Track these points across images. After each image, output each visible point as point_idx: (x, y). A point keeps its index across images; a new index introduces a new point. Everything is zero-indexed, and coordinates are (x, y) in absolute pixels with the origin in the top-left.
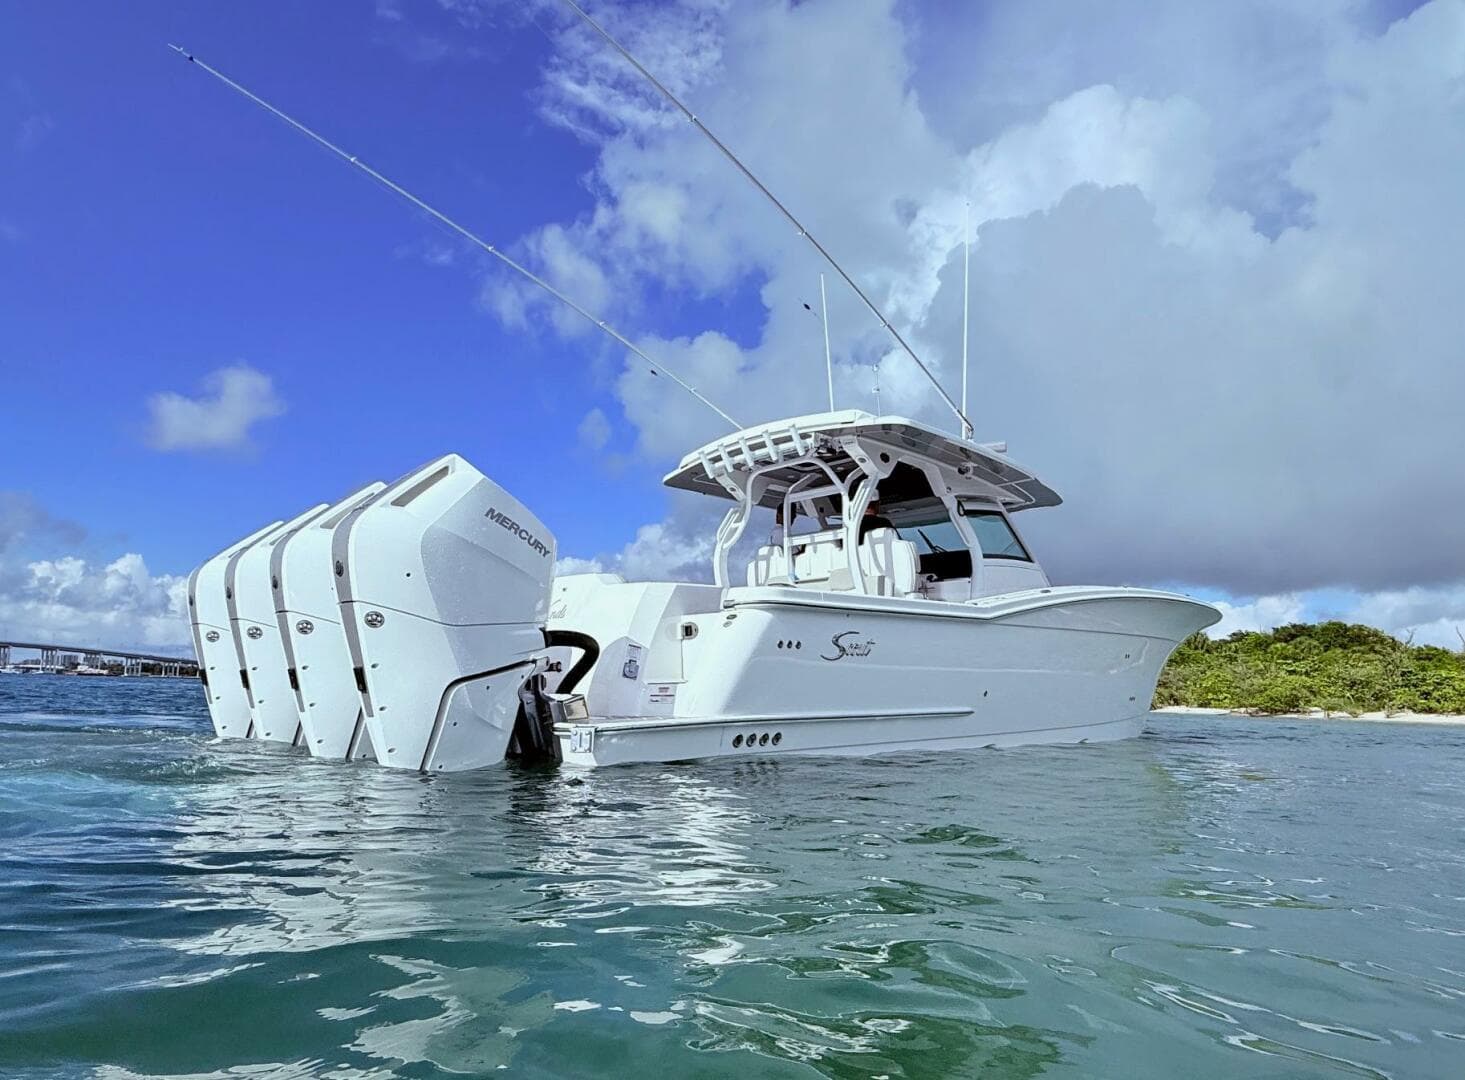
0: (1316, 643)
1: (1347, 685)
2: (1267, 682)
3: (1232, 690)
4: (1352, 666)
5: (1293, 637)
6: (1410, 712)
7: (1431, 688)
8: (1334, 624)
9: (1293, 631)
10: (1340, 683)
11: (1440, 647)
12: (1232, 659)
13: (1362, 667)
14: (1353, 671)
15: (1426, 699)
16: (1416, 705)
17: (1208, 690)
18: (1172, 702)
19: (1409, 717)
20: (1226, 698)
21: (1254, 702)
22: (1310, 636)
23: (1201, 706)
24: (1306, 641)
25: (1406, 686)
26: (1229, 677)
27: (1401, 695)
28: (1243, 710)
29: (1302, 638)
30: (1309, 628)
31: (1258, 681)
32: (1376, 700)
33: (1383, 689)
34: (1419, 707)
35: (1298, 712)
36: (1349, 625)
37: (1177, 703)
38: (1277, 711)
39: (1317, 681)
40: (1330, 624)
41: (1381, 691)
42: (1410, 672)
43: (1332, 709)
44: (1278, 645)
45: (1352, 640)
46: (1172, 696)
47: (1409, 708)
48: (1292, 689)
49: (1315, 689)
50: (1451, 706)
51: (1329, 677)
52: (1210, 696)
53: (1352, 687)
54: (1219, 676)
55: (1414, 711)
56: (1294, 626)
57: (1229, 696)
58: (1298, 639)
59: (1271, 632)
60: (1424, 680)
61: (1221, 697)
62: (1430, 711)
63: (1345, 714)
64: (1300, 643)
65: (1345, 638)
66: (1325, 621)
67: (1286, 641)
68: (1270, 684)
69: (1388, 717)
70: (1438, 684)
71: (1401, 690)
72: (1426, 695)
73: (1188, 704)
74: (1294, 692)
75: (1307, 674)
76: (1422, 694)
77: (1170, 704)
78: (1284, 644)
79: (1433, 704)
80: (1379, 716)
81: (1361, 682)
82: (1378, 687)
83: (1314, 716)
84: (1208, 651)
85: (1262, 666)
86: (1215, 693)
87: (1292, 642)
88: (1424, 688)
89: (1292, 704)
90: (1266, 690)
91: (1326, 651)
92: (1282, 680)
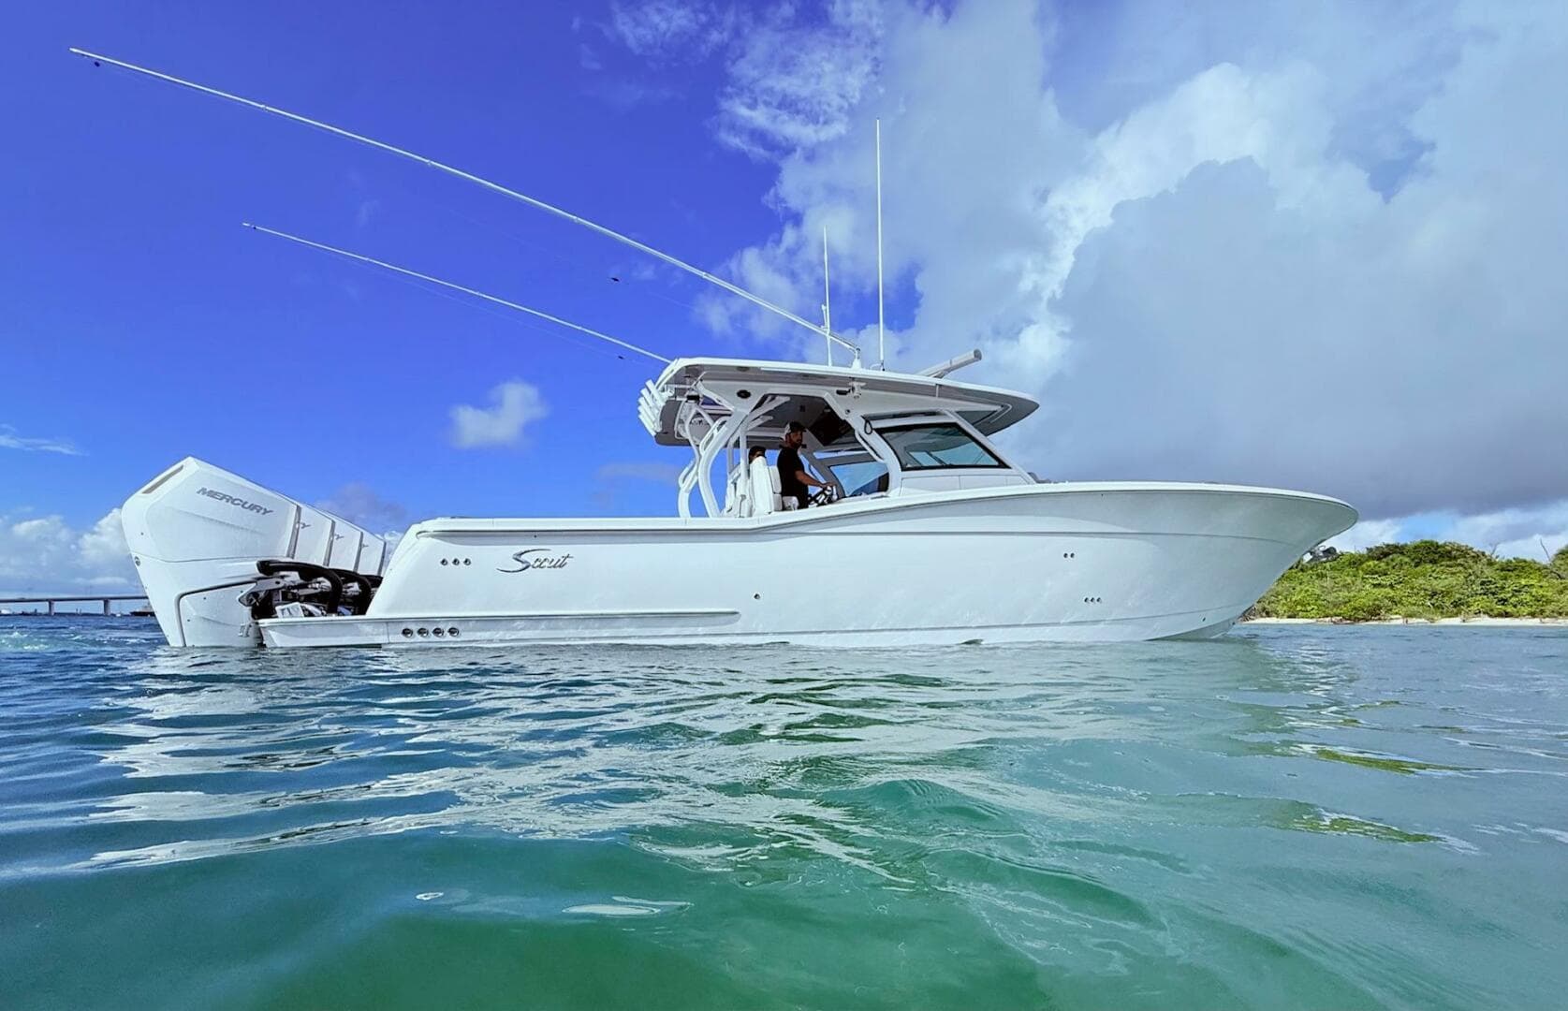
0: (1407, 560)
1: (1429, 595)
2: (1352, 594)
3: (1320, 602)
4: (1435, 578)
5: (1386, 555)
6: (1486, 617)
7: (1510, 595)
8: (1426, 542)
9: (1386, 550)
10: (1422, 593)
11: (1528, 559)
12: (1321, 576)
13: (1446, 578)
14: (1435, 582)
15: (1503, 604)
16: (1492, 610)
17: (1297, 603)
18: (1264, 614)
19: (1485, 621)
20: (1313, 609)
21: (1339, 611)
22: (1402, 553)
23: (1289, 617)
24: (1398, 558)
25: (1485, 594)
26: (1318, 592)
27: (1480, 602)
28: (1327, 619)
29: (1395, 555)
30: (1402, 546)
31: (1344, 594)
32: (1455, 607)
33: (1462, 597)
34: (1496, 612)
35: (1380, 619)
36: (1441, 543)
37: (1268, 614)
38: (1359, 620)
39: (1399, 592)
40: (1422, 542)
41: (1460, 599)
42: (1490, 582)
43: (1411, 616)
44: (1371, 563)
45: (1442, 556)
46: (1264, 609)
47: (1484, 613)
48: (1375, 600)
49: (1397, 599)
50: (1526, 610)
51: (1412, 589)
52: (1299, 608)
53: (1432, 596)
54: (1308, 591)
55: (1491, 616)
56: (1388, 545)
57: (1316, 607)
58: (1391, 557)
59: (1364, 551)
60: (1503, 588)
61: (1309, 608)
62: (1507, 615)
63: (1423, 620)
64: (1392, 560)
65: (1433, 554)
66: (1418, 541)
67: (1379, 559)
68: (1355, 596)
69: (1464, 621)
70: (1516, 591)
71: (1480, 598)
72: (1504, 601)
73: (1278, 616)
74: (1377, 602)
75: (1391, 586)
76: (1499, 601)
77: (1262, 617)
78: (1376, 562)
79: (1509, 609)
80: (1456, 621)
81: (1442, 592)
82: (1458, 596)
83: (1394, 622)
84: (1302, 570)
85: (1350, 581)
86: (1303, 605)
87: (1384, 560)
88: (1502, 596)
89: (1374, 613)
90: (1350, 601)
91: (1416, 566)
92: (1366, 592)
